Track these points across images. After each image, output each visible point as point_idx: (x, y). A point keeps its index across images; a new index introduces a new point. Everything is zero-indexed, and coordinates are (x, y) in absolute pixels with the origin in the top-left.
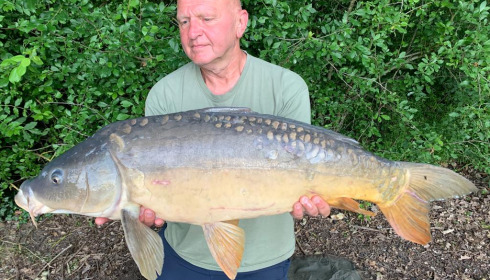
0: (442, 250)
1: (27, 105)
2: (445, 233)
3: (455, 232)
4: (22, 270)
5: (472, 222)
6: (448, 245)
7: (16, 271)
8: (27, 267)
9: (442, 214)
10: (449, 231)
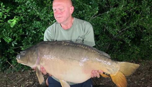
0: (141, 84)
1: (14, 35)
2: (142, 79)
3: (145, 79)
4: (7, 86)
5: (150, 76)
6: (143, 83)
7: (6, 86)
8: (9, 85)
9: (141, 74)
10: (143, 79)
